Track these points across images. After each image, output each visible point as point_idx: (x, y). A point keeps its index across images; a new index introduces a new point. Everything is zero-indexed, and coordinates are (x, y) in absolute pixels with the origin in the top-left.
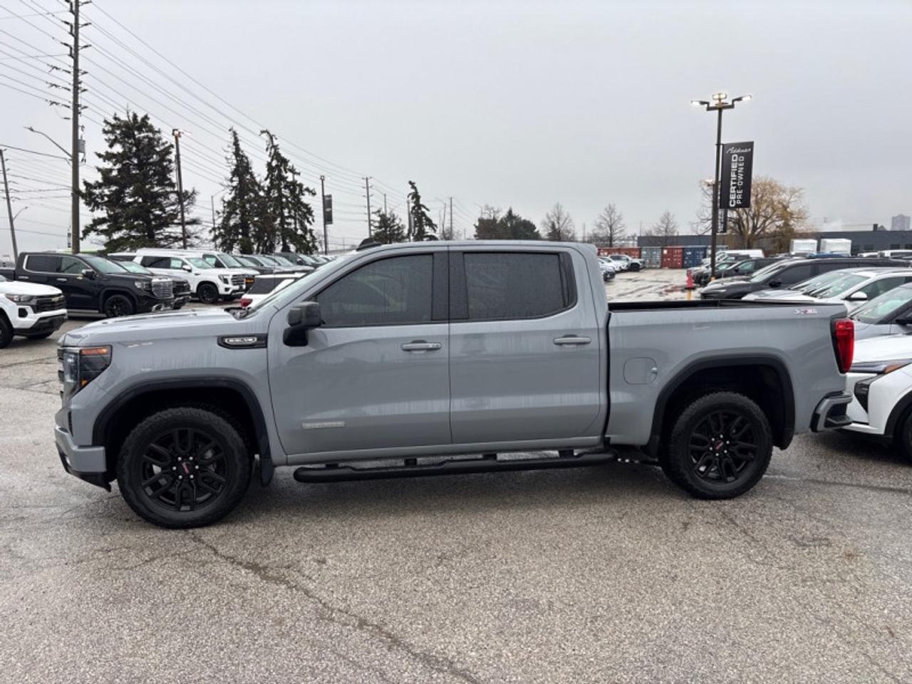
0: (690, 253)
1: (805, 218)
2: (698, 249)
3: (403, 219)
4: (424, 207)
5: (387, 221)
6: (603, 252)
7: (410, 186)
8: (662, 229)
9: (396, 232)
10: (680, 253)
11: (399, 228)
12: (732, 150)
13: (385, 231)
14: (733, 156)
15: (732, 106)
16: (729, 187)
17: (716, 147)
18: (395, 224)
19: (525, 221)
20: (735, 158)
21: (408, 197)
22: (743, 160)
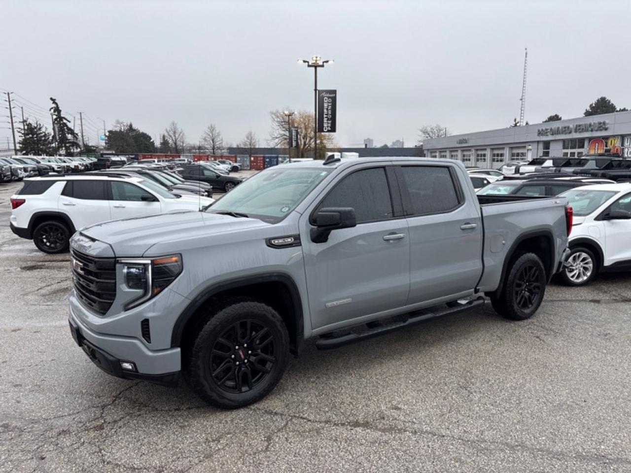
0: (268, 160)
1: (332, 139)
2: (273, 157)
3: (48, 127)
4: (66, 119)
5: (34, 129)
6: (211, 158)
7: (52, 102)
8: (247, 143)
9: (43, 138)
10: (262, 160)
11: (45, 136)
12: (324, 94)
13: (33, 137)
14: (325, 98)
15: (323, 66)
16: (323, 118)
17: (314, 92)
18: (41, 132)
19: (143, 133)
20: (326, 100)
21: (50, 110)
22: (331, 101)
